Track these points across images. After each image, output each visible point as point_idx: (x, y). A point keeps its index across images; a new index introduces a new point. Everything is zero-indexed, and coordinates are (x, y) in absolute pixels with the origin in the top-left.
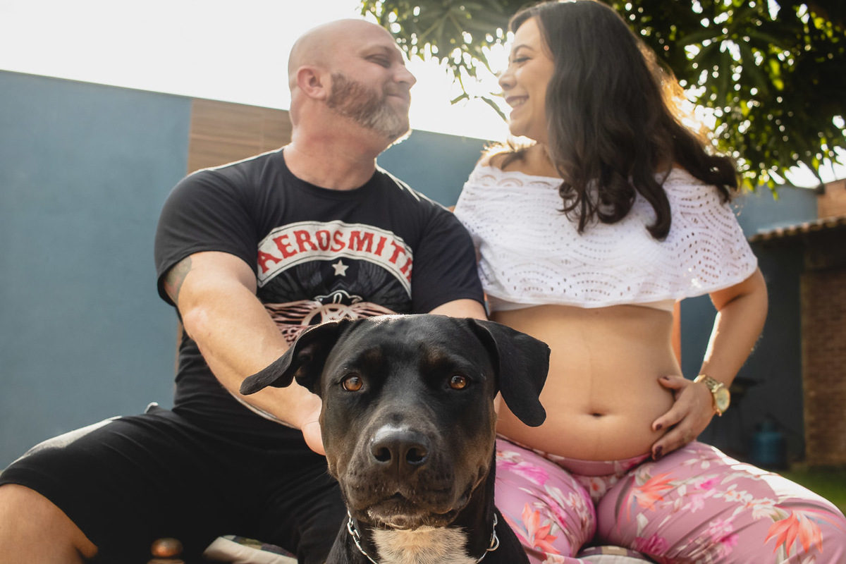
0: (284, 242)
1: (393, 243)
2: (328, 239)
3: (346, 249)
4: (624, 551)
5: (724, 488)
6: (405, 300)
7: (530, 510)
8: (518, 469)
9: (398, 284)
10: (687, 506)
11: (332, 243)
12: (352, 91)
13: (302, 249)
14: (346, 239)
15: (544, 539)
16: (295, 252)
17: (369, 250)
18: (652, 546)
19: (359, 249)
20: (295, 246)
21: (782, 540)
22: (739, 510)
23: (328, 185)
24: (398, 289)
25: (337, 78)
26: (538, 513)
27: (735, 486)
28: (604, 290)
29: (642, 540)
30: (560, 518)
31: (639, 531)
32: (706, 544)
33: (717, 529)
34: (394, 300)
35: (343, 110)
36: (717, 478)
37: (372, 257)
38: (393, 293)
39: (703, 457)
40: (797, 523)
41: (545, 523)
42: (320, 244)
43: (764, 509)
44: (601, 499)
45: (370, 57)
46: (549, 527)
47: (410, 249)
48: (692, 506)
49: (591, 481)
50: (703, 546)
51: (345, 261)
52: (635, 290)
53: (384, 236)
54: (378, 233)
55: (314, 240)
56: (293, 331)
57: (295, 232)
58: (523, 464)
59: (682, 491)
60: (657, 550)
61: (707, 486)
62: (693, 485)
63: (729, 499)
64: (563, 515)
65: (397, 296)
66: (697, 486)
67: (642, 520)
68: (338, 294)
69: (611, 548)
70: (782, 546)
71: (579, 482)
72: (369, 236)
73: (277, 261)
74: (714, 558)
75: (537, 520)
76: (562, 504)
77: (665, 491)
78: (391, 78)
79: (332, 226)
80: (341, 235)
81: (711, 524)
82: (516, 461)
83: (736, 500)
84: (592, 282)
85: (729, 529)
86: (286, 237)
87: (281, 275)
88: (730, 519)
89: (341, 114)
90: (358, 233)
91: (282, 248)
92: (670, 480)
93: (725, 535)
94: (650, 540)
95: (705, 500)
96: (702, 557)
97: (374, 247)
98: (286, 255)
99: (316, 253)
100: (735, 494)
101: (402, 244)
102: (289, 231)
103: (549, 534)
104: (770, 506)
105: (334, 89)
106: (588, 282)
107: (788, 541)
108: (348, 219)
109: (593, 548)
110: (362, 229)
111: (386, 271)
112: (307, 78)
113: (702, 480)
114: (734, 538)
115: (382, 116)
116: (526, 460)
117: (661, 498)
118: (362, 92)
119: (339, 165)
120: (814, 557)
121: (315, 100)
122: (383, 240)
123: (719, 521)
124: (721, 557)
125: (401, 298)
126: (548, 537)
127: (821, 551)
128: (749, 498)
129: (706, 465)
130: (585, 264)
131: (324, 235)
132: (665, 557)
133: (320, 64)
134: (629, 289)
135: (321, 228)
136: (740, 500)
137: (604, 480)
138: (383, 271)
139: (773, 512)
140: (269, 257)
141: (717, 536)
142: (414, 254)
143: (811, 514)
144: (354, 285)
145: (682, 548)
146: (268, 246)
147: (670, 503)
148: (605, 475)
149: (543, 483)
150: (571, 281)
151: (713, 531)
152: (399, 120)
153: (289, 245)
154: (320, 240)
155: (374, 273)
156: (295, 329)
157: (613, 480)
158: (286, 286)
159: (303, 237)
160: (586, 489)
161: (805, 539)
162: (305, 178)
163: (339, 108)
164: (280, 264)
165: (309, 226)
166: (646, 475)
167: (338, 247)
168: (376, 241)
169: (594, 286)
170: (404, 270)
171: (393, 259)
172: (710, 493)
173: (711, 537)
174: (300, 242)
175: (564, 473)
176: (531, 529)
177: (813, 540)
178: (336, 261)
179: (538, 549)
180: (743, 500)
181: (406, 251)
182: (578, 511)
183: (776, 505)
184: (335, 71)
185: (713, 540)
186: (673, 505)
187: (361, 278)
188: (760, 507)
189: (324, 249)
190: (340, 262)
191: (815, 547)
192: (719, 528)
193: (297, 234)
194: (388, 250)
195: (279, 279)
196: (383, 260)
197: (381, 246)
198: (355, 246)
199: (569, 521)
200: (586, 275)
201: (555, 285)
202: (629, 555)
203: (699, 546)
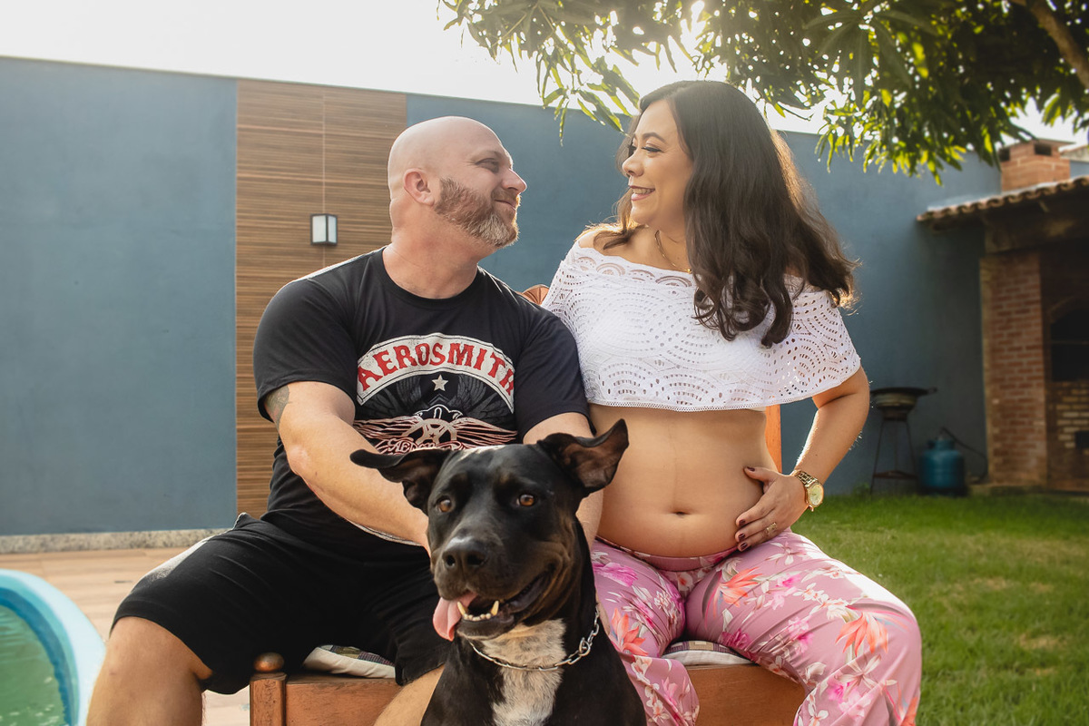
0: (385, 358)
1: (493, 356)
2: (428, 353)
3: (445, 364)
4: (711, 645)
5: (804, 587)
6: (505, 414)
7: (618, 614)
8: (606, 571)
9: (498, 398)
10: (769, 603)
11: (432, 356)
12: (463, 198)
13: (402, 365)
14: (445, 351)
15: (633, 642)
16: (395, 369)
17: (468, 363)
18: (736, 641)
19: (459, 363)
20: (395, 363)
21: (852, 640)
22: (815, 610)
23: (429, 294)
24: (498, 403)
25: (446, 184)
26: (627, 617)
27: (814, 584)
28: (696, 394)
29: (728, 634)
30: (648, 620)
31: (725, 626)
32: (785, 641)
33: (796, 627)
34: (493, 414)
35: (452, 216)
36: (798, 576)
37: (471, 371)
38: (492, 407)
39: (789, 551)
40: (866, 624)
41: (634, 626)
42: (420, 359)
43: (837, 610)
44: (689, 593)
45: (479, 163)
46: (638, 629)
47: (510, 361)
48: (774, 603)
49: (679, 576)
50: (782, 642)
51: (445, 375)
52: (726, 397)
53: (484, 348)
54: (478, 345)
55: (414, 354)
56: (393, 443)
57: (394, 348)
58: (610, 565)
59: (765, 587)
60: (741, 645)
61: (788, 583)
62: (776, 581)
63: (808, 597)
64: (651, 615)
65: (496, 410)
66: (779, 583)
67: (728, 616)
68: (438, 408)
69: (697, 643)
70: (851, 646)
71: (667, 578)
72: (469, 349)
73: (377, 378)
74: (791, 655)
75: (626, 624)
76: (649, 605)
77: (750, 587)
78: (500, 184)
79: (430, 339)
80: (441, 347)
81: (790, 622)
82: (604, 561)
83: (814, 599)
84: (685, 384)
85: (806, 628)
86: (386, 353)
87: (382, 392)
88: (807, 618)
89: (450, 221)
90: (458, 345)
91: (382, 364)
92: (755, 576)
93: (802, 633)
94: (735, 635)
95: (785, 597)
96: (782, 653)
97: (474, 361)
98: (387, 372)
99: (416, 368)
100: (813, 593)
101: (501, 357)
102: (389, 347)
103: (637, 637)
104: (843, 607)
105: (444, 195)
106: (680, 384)
107: (857, 641)
108: (448, 331)
109: (680, 644)
110: (462, 341)
111: (485, 384)
112: (414, 181)
113: (785, 576)
114: (810, 636)
115: (490, 225)
116: (613, 560)
117: (745, 595)
118: (472, 199)
119: (442, 271)
120: (879, 657)
121: (422, 204)
122: (483, 352)
123: (797, 619)
124: (798, 654)
125: (500, 411)
126: (637, 640)
127: (886, 651)
128: (825, 597)
129: (790, 560)
130: (678, 367)
131: (423, 349)
132: (748, 651)
133: (428, 168)
134: (720, 395)
135: (421, 342)
136: (817, 599)
137: (691, 574)
138: (482, 385)
139: (845, 613)
140: (370, 374)
141: (793, 635)
142: (515, 365)
143: (879, 616)
144: (454, 400)
145: (764, 643)
146: (368, 362)
147: (754, 599)
148: (693, 569)
149: (630, 584)
150: (663, 382)
151: (791, 629)
152: (508, 229)
153: (389, 361)
154: (420, 354)
155: (474, 387)
156: (395, 440)
157: (700, 574)
158: (386, 403)
159: (403, 353)
160: (674, 584)
161: (872, 640)
162: (406, 287)
163: (448, 215)
164: (381, 381)
165: (410, 341)
166: (733, 570)
167: (438, 360)
168: (476, 353)
169: (686, 389)
170: (503, 383)
171: (493, 373)
172: (790, 591)
173: (789, 634)
174: (400, 358)
175: (651, 570)
176: (620, 634)
177: (879, 641)
178: (436, 376)
179: (627, 653)
180: (820, 600)
181: (506, 363)
182: (666, 610)
183: (848, 607)
184: (445, 177)
185: (791, 637)
186: (756, 602)
187: (461, 391)
188: (835, 607)
189: (423, 363)
190: (440, 377)
191: (880, 648)
192: (797, 626)
193: (397, 350)
194: (488, 363)
195: (379, 396)
196: (483, 374)
197: (480, 359)
198: (455, 359)
199: (657, 621)
200: (679, 377)
201: (648, 388)
202: (715, 650)
203: (779, 642)
